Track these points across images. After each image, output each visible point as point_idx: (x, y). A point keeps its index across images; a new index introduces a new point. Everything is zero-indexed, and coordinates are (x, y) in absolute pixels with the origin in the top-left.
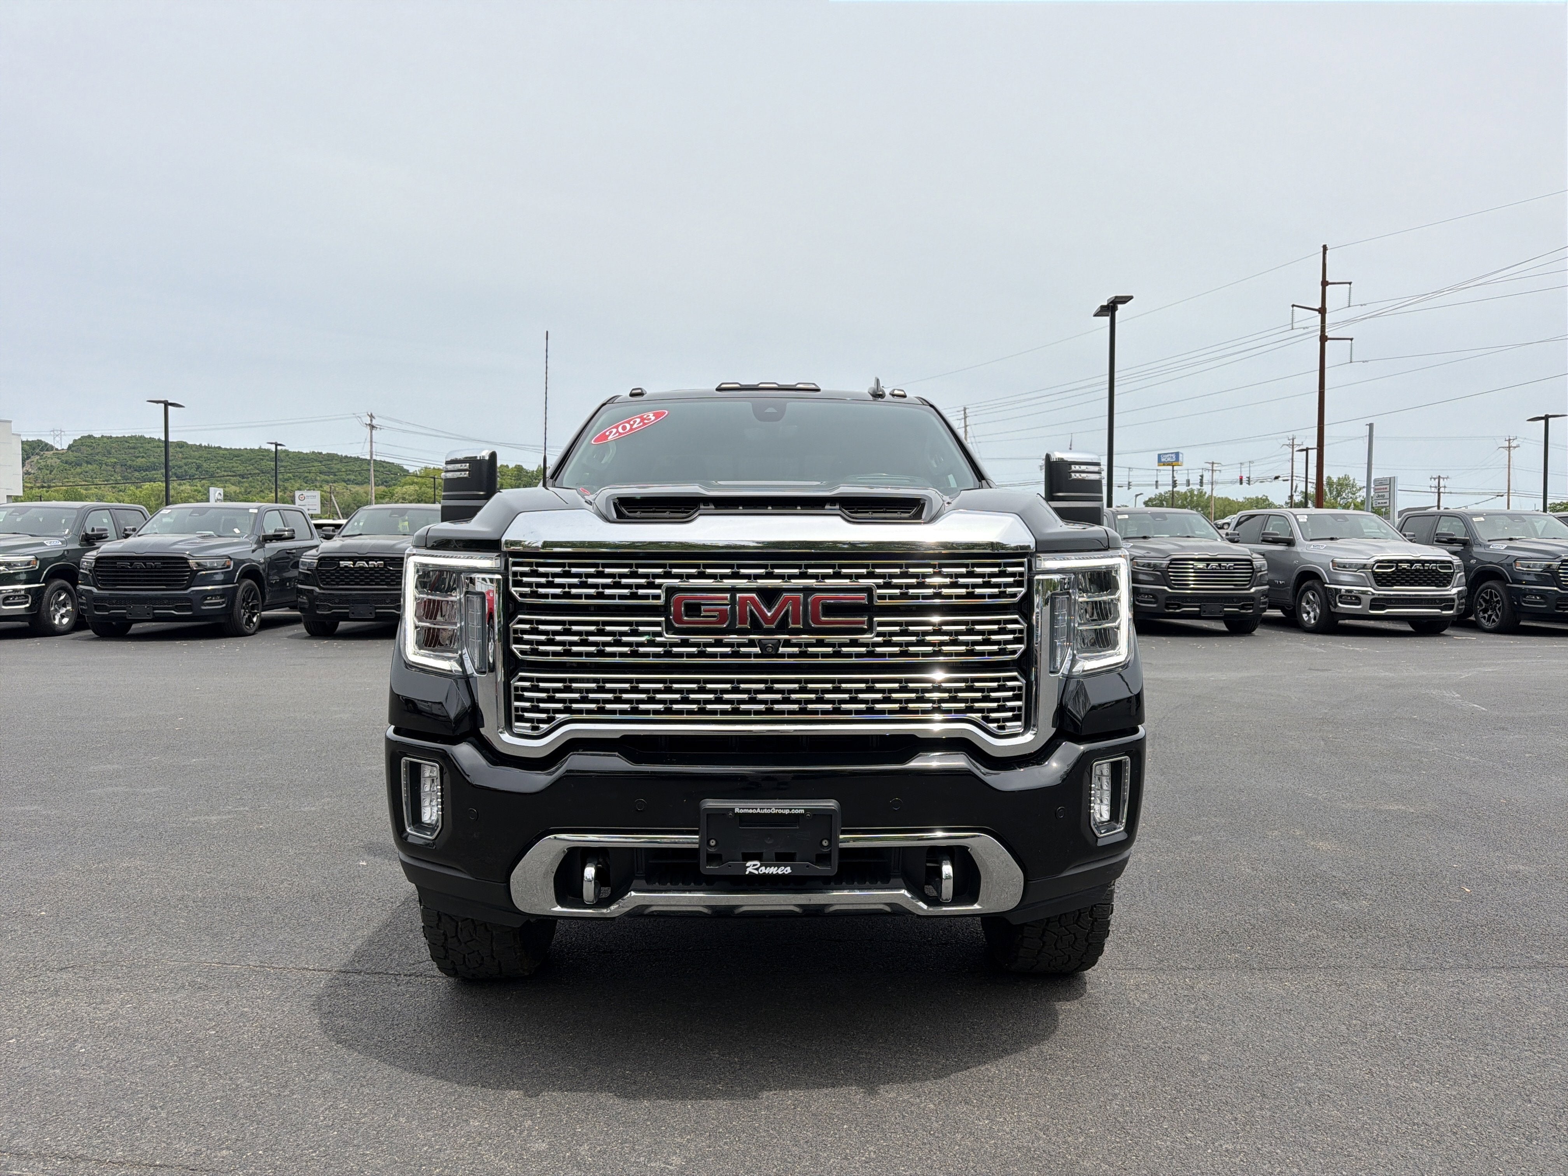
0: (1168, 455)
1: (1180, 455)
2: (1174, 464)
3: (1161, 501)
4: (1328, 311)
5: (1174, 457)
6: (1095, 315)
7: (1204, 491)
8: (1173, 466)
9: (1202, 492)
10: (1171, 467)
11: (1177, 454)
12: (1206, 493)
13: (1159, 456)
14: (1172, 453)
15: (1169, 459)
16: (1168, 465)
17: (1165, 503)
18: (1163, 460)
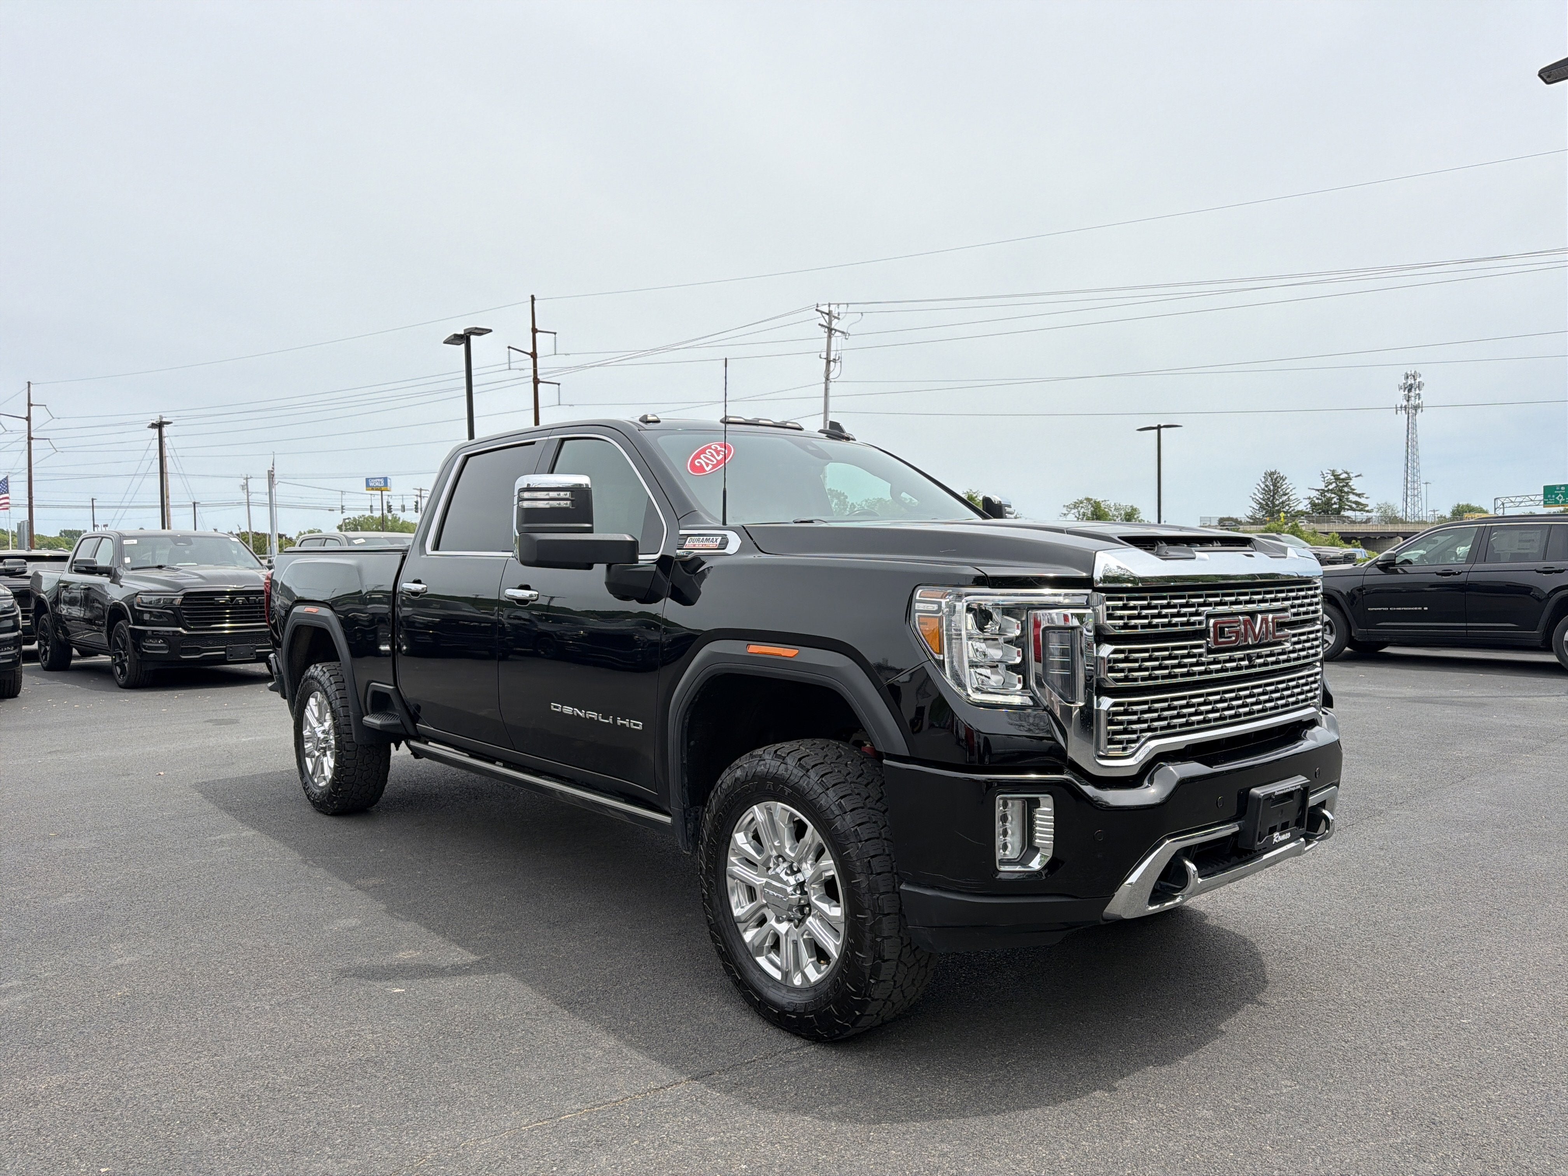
0: (376, 480)
1: (389, 481)
2: (383, 489)
3: (355, 525)
4: (538, 356)
5: (382, 482)
6: (445, 342)
7: (398, 516)
8: (382, 491)
9: (396, 517)
10: (379, 492)
11: (385, 479)
12: (399, 518)
13: (367, 480)
14: (380, 478)
15: (377, 484)
16: (377, 490)
17: (359, 528)
18: (371, 484)
